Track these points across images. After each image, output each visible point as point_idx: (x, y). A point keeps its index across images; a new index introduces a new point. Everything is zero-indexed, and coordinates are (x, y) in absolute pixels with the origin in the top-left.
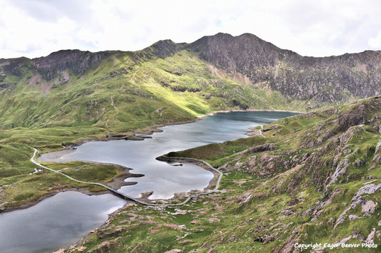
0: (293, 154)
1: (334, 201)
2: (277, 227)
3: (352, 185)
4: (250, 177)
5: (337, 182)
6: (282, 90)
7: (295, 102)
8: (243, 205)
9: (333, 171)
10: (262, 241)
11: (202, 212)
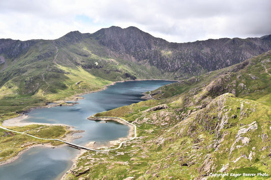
1: (226, 139)
2: (194, 157)
3: (234, 129)
6: (157, 66)
7: (167, 74)
8: (161, 146)
9: (220, 122)
10: (186, 165)
11: (134, 152)
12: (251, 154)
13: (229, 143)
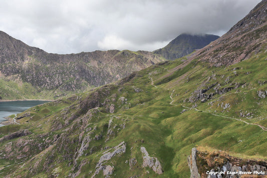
0: (45, 137)
1: (83, 171)
4: (8, 163)
5: (83, 155)
6: (32, 82)
7: (44, 92)
9: (80, 147)
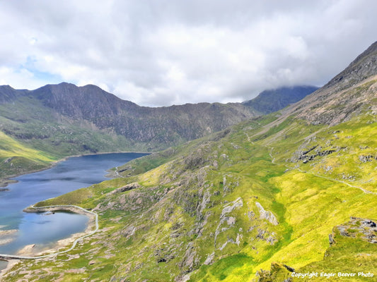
0: (156, 190)
2: (173, 248)
4: (124, 214)
5: (206, 208)
6: (126, 134)
7: (138, 144)
8: (131, 238)
9: (201, 201)
10: (164, 261)
11: (94, 252)
12: (238, 237)
13: (213, 226)
